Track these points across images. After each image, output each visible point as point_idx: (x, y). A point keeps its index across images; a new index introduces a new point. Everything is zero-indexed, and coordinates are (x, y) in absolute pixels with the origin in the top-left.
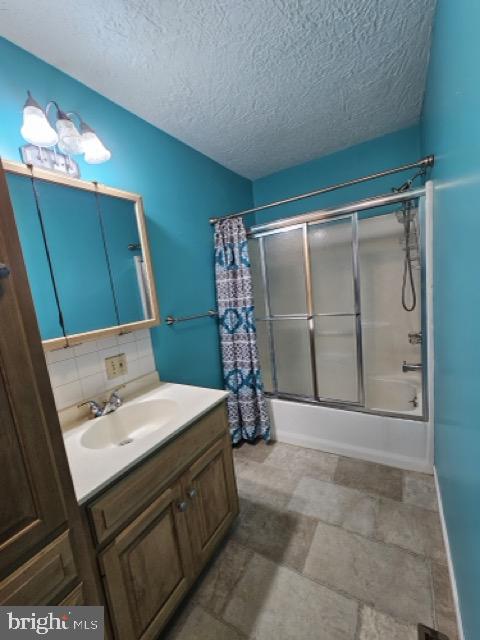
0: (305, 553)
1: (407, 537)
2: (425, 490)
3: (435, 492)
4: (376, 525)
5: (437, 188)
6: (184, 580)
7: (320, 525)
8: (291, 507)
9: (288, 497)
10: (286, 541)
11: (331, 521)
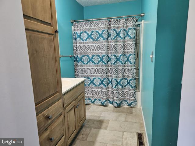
0: (107, 126)
1: (134, 120)
2: (139, 111)
3: (141, 111)
4: (126, 119)
5: (145, 22)
6: (76, 130)
7: (110, 121)
8: (101, 118)
9: (99, 117)
10: (101, 125)
11: (113, 120)
